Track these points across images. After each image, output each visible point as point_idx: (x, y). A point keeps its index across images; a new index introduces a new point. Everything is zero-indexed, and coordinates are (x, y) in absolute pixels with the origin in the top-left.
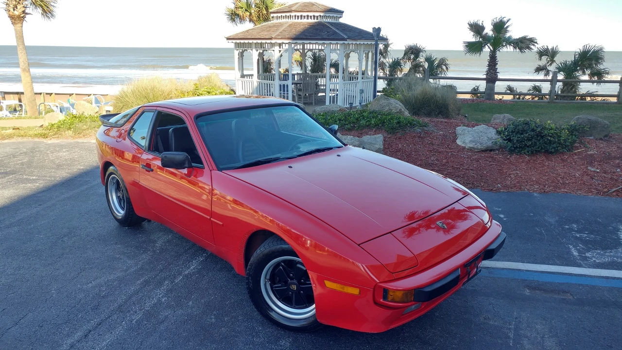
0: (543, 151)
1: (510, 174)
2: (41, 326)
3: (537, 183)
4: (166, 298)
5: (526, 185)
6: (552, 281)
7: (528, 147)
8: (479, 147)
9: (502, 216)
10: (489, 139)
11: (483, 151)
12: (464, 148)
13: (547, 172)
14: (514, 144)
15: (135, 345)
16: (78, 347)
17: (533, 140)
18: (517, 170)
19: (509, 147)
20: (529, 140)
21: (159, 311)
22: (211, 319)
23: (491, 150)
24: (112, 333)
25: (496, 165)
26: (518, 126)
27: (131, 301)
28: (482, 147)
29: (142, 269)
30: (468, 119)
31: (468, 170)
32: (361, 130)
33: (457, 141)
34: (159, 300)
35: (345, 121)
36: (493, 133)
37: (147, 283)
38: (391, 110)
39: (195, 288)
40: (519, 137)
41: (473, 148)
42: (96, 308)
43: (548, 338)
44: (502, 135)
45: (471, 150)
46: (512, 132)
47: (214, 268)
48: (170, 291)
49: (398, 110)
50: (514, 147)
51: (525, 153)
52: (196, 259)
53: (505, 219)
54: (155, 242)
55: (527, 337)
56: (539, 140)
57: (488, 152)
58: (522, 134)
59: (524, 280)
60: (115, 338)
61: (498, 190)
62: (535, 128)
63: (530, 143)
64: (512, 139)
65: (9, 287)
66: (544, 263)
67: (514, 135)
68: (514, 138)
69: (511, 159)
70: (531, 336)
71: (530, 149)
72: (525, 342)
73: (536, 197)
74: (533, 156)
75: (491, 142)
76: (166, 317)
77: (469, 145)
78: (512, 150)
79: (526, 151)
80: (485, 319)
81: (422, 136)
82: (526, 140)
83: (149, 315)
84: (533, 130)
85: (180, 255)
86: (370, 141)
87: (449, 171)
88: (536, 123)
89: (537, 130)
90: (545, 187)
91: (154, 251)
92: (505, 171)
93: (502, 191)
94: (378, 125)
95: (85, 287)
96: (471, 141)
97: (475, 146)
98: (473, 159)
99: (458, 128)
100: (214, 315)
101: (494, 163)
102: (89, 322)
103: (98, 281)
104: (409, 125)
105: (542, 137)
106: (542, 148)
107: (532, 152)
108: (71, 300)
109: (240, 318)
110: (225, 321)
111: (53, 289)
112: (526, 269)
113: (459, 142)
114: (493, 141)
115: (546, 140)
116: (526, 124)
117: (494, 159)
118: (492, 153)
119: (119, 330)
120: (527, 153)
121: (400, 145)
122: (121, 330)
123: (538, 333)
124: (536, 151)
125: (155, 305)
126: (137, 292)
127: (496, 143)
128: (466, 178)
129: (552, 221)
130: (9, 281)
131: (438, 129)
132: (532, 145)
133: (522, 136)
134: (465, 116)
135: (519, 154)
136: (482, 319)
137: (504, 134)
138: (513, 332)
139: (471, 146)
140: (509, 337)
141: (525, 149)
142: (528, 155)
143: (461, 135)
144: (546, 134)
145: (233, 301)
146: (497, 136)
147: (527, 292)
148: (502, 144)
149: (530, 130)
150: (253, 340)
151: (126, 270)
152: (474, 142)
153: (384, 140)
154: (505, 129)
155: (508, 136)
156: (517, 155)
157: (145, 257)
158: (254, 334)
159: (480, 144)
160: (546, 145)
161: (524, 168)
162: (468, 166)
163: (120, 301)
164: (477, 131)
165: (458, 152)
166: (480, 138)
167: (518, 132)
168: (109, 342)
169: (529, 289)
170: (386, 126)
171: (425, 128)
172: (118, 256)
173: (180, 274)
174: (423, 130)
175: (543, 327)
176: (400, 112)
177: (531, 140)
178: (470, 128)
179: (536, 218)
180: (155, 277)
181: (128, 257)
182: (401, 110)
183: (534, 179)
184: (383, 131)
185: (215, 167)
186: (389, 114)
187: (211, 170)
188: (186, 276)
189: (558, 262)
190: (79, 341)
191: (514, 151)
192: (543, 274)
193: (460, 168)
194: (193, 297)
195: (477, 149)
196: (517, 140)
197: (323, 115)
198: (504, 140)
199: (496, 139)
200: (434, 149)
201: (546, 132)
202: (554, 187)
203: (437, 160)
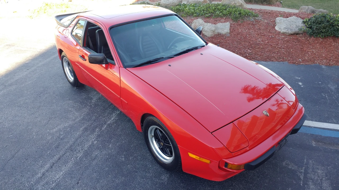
0: (333, 35)
1: (308, 52)
2: (27, 159)
3: (326, 58)
4: (97, 142)
5: (318, 60)
6: (330, 136)
7: (323, 33)
8: (290, 32)
9: (300, 84)
10: (297, 27)
11: (292, 34)
12: (280, 32)
13: (333, 51)
14: (313, 31)
15: (79, 175)
16: (47, 175)
17: (327, 28)
18: (313, 49)
19: (310, 33)
20: (324, 28)
21: (92, 151)
22: (122, 158)
23: (297, 34)
24: (66, 166)
25: (300, 45)
26: (318, 18)
27: (77, 143)
28: (292, 32)
29: (83, 119)
30: (282, 5)
31: (281, 48)
32: (216, 18)
33: (275, 27)
34: (93, 143)
35: (207, 11)
36: (300, 22)
37: (86, 129)
38: (236, 4)
39: (113, 134)
40: (318, 26)
41: (286, 32)
42: (57, 147)
43: (325, 180)
44: (306, 24)
45: (284, 34)
46: (314, 22)
47: (125, 119)
48: (99, 136)
49: (240, 4)
50: (313, 33)
51: (320, 37)
52: (115, 112)
53: (302, 86)
54: (91, 99)
55: (312, 179)
56: (331, 28)
57: (295, 35)
58: (320, 24)
59: (313, 135)
60: (68, 170)
61: (298, 63)
62: (329, 20)
63: (325, 30)
64: (312, 27)
65: (10, 130)
66: (326, 122)
67: (315, 25)
68: (314, 26)
69: (310, 40)
70: (314, 178)
71: (324, 34)
72: (310, 183)
73: (324, 69)
74: (325, 39)
75: (298, 29)
76: (96, 156)
77: (283, 31)
78: (311, 35)
79: (321, 35)
80: (286, 164)
81: (254, 23)
82: (322, 28)
83: (86, 154)
84: (328, 21)
85: (106, 109)
86: (221, 27)
87: (269, 49)
88: (330, 17)
89: (331, 22)
90: (330, 61)
91: (91, 106)
92: (305, 49)
93: (301, 64)
94: (227, 15)
95: (51, 131)
96: (285, 28)
97: (287, 32)
98: (285, 40)
99: (277, 18)
100: (124, 155)
101: (298, 44)
102: (53, 157)
103: (59, 127)
104: (247, 15)
105: (333, 26)
106: (332, 34)
107: (325, 36)
108: (44, 141)
109: (139, 158)
110: (130, 160)
111: (34, 132)
112: (314, 126)
113: (277, 28)
114: (300, 28)
115: (335, 28)
116: (324, 16)
117: (299, 41)
118: (298, 36)
119: (70, 164)
120: (322, 37)
121: (240, 30)
122: (71, 164)
123: (319, 176)
124: (327, 35)
125: (90, 146)
126: (80, 137)
127: (301, 29)
128: (279, 54)
129: (333, 88)
130: (9, 125)
131: (264, 19)
132: (326, 32)
133: (320, 25)
134: (281, 3)
135: (316, 37)
136: (284, 164)
137: (308, 24)
138: (303, 175)
139: (285, 31)
140: (300, 179)
141: (320, 34)
142: (322, 38)
143: (278, 23)
144: (336, 24)
145: (135, 144)
146: (302, 25)
147: (314, 144)
148: (305, 30)
149: (326, 21)
150: (146, 175)
151: (74, 120)
152: (286, 28)
153: (230, 26)
154: (309, 20)
155: (310, 25)
156: (315, 37)
157: (86, 110)
158: (147, 170)
159: (291, 30)
160: (335, 32)
161: (318, 48)
162: (281, 45)
163: (71, 143)
164: (289, 21)
165: (276, 35)
166: (291, 26)
167: (317, 23)
168: (64, 172)
169: (315, 141)
170: (232, 16)
171: (257, 18)
172: (70, 109)
173: (105, 124)
174: (255, 19)
175: (322, 172)
176: (241, 5)
177: (325, 28)
178: (285, 19)
179: (323, 86)
180: (91, 125)
181: (76, 109)
182: (242, 4)
183: (324, 55)
184: (230, 19)
185: (122, 66)
186: (235, 7)
187: (119, 67)
188: (109, 125)
189: (335, 121)
190: (47, 171)
191: (312, 35)
192: (325, 130)
193: (276, 47)
194: (112, 141)
195: (288, 33)
196: (316, 28)
197: (193, 6)
198: (307, 27)
199: (302, 27)
200: (261, 33)
201: (336, 23)
202: (336, 61)
203: (262, 41)
